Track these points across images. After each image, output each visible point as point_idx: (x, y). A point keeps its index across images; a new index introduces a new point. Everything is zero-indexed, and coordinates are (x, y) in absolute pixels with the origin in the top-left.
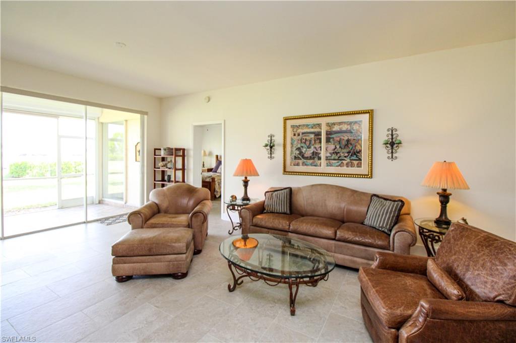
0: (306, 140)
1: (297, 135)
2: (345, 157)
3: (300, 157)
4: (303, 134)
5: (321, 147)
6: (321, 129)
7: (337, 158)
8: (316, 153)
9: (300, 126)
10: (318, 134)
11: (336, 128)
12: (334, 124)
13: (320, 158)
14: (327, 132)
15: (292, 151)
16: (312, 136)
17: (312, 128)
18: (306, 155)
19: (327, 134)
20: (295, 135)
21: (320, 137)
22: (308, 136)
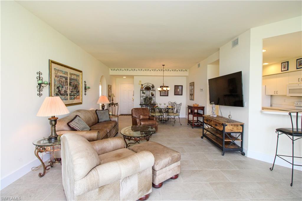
0: (61, 82)
1: (57, 76)
2: (75, 94)
3: (59, 94)
4: (60, 76)
5: (67, 87)
6: (67, 75)
7: (73, 94)
8: (66, 91)
9: (59, 70)
10: (66, 79)
11: (73, 77)
12: (72, 74)
13: (67, 95)
14: (70, 78)
15: (55, 89)
16: (64, 79)
17: (64, 74)
18: (61, 93)
19: (70, 80)
20: (56, 77)
21: (67, 81)
22: (62, 79)
